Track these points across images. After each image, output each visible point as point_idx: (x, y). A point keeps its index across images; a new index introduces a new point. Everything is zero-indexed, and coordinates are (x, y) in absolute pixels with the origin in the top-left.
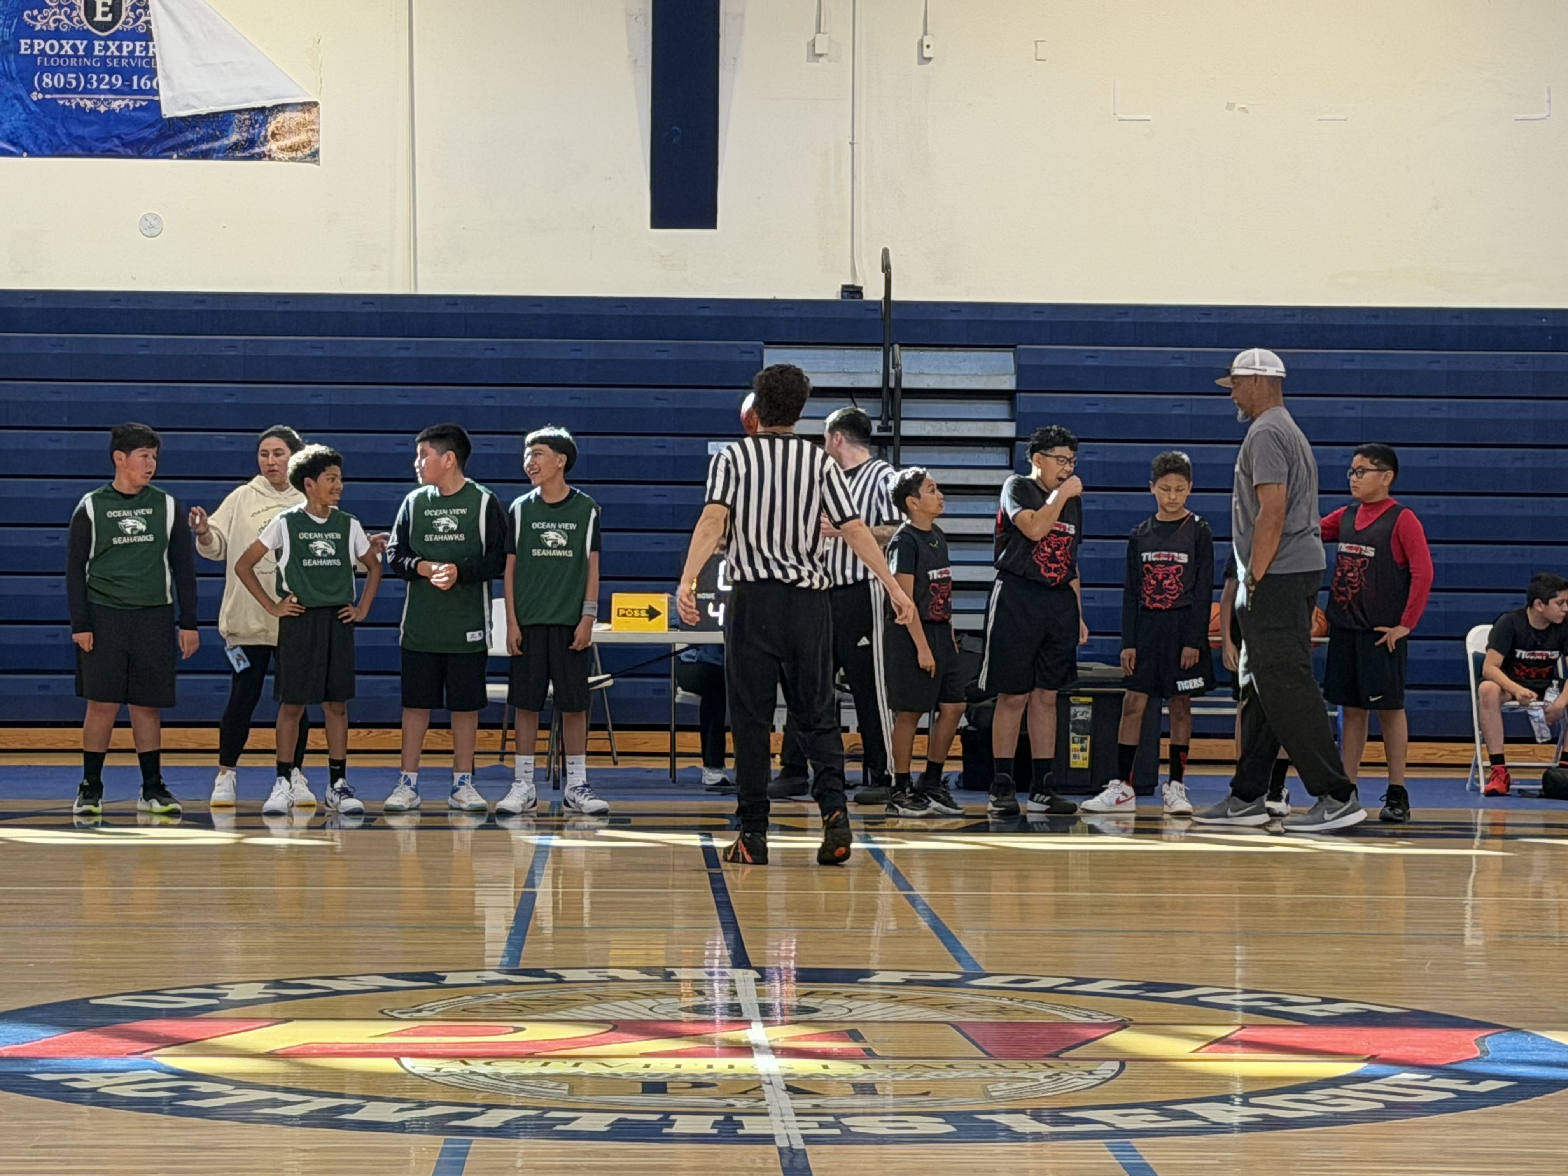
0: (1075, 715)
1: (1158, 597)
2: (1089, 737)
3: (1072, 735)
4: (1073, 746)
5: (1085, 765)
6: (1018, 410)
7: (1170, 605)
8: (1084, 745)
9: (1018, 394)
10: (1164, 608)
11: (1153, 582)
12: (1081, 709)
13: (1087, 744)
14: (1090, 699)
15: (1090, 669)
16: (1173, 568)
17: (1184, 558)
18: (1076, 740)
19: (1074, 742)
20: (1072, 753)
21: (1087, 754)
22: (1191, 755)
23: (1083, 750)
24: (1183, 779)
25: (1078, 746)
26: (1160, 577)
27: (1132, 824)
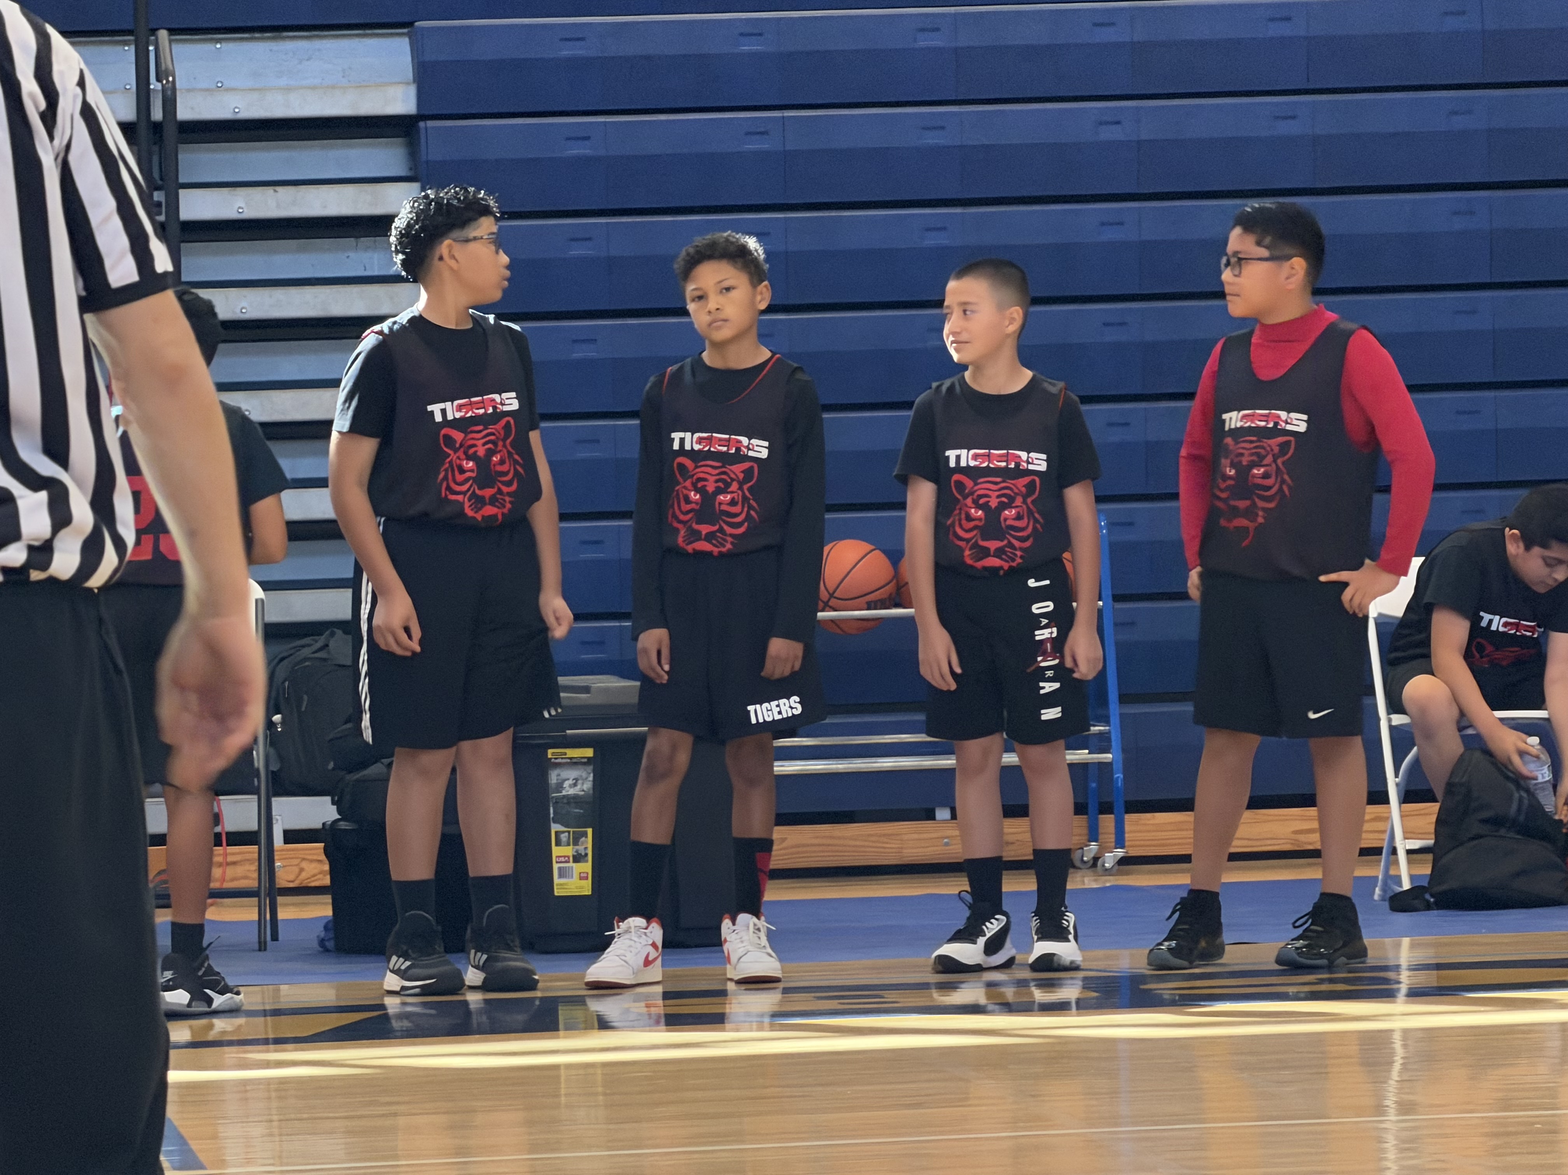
0: (560, 786)
1: (705, 529)
2: (590, 831)
3: (555, 827)
4: (557, 851)
5: (585, 888)
7: (729, 546)
8: (580, 848)
10: (716, 551)
11: (694, 496)
12: (570, 774)
13: (588, 843)
14: (589, 752)
15: (589, 688)
16: (737, 469)
17: (760, 449)
18: (564, 837)
19: (558, 843)
20: (556, 867)
21: (587, 867)
22: (778, 859)
23: (578, 858)
24: (763, 910)
25: (569, 851)
26: (711, 488)
27: (659, 1007)
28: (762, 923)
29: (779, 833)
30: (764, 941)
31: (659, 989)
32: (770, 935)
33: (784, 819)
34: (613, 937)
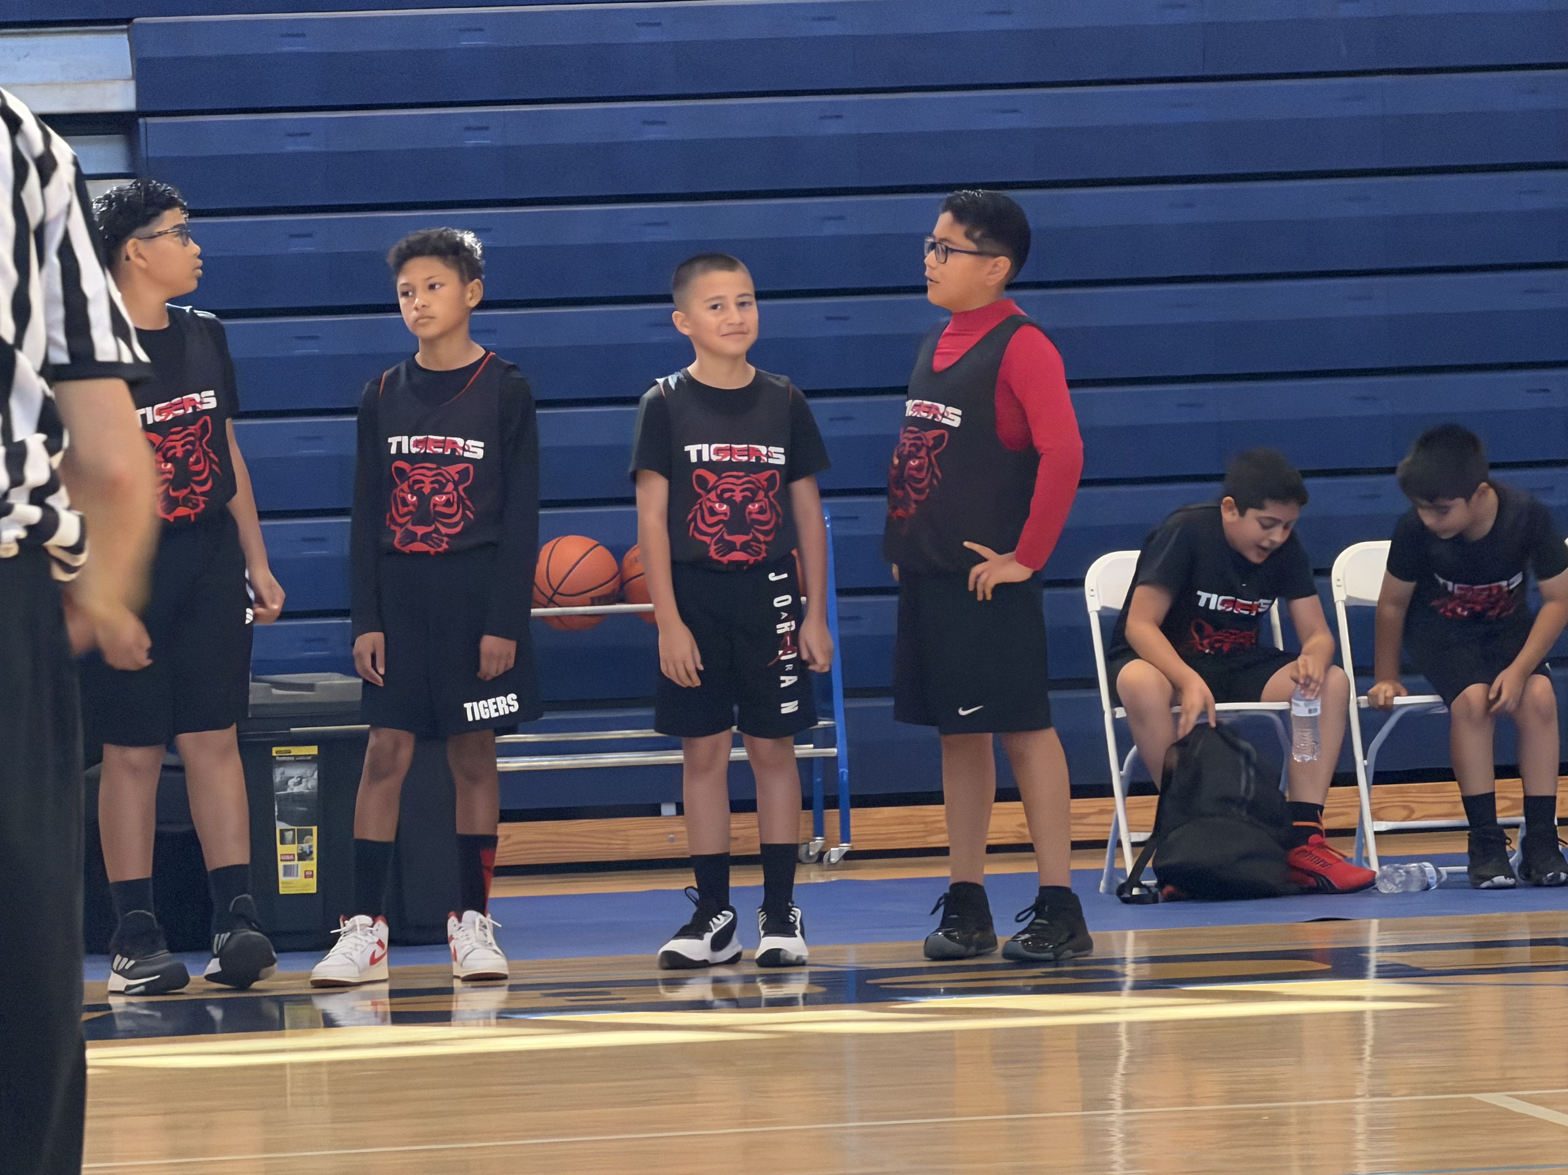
0: (285, 784)
1: (420, 530)
2: (315, 829)
3: (280, 825)
4: (281, 849)
5: (311, 886)
6: (144, 153)
7: (445, 546)
8: (305, 846)
9: (141, 121)
10: (432, 551)
11: (411, 499)
12: (294, 772)
13: (313, 842)
14: (313, 750)
15: (310, 687)
16: (453, 470)
17: (476, 449)
18: (289, 835)
19: (283, 842)
20: (281, 865)
21: (312, 865)
23: (303, 856)
25: (293, 849)
26: (427, 490)
27: (386, 1006)
28: (488, 920)
29: (504, 829)
30: (490, 938)
31: (385, 987)
32: (496, 932)
33: (506, 816)
34: (338, 935)
